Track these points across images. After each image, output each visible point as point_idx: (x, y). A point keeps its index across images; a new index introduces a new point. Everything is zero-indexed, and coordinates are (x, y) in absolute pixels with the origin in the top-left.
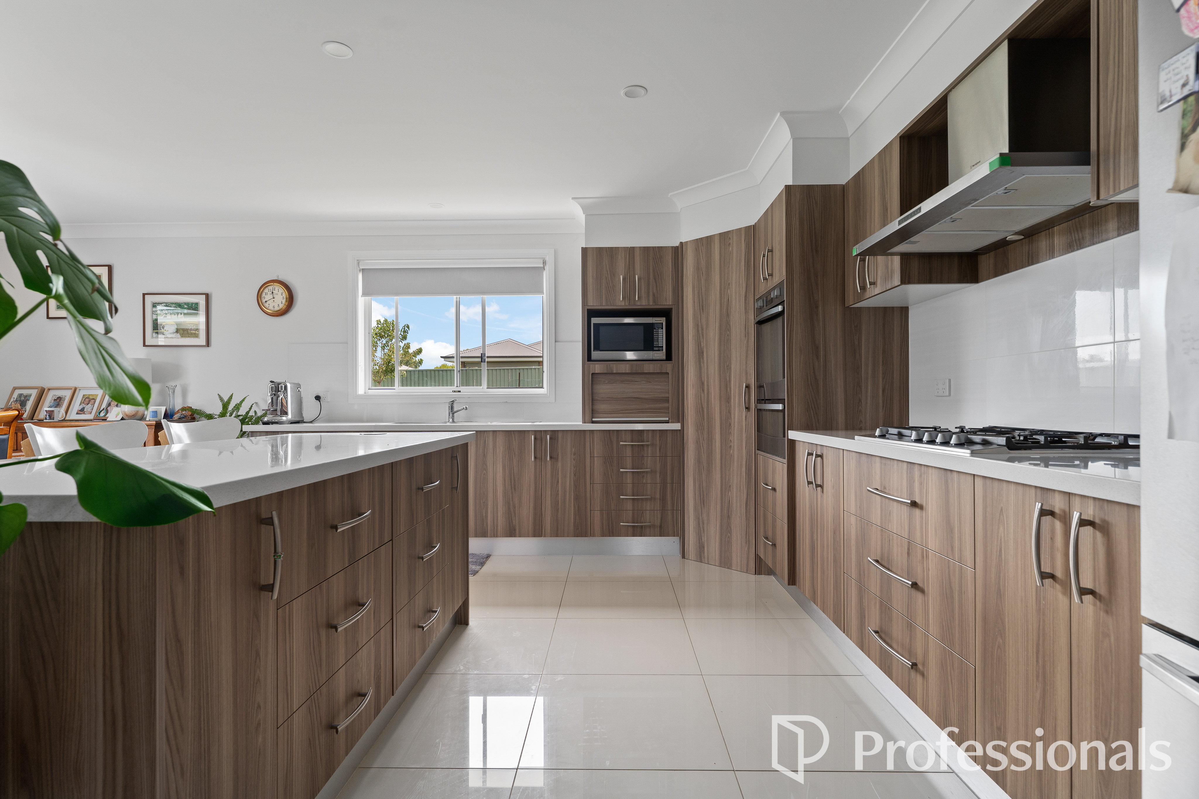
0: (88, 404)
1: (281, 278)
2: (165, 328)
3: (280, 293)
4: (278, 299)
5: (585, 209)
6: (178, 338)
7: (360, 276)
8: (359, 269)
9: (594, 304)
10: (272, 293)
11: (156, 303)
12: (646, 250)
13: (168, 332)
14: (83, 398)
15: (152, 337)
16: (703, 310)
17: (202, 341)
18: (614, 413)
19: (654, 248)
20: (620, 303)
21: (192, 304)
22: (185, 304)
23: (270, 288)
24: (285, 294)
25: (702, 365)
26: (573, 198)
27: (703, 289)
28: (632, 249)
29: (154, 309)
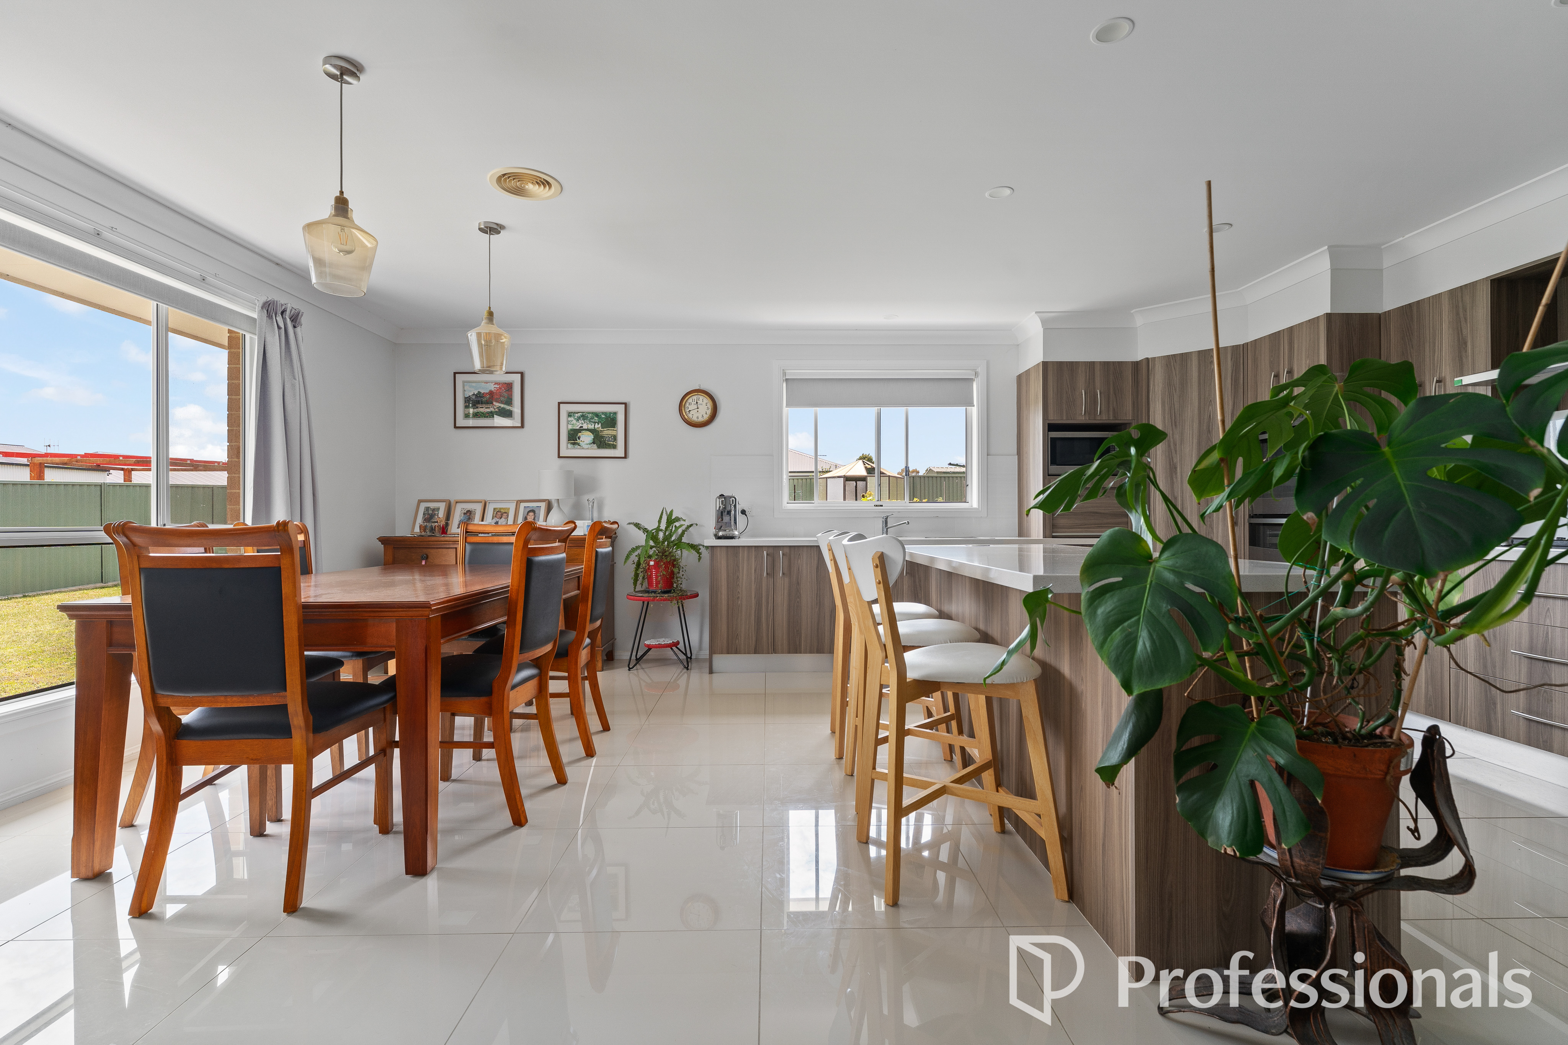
0: (501, 518)
1: (703, 387)
2: (581, 439)
3: (704, 404)
4: (700, 409)
5: (1044, 322)
6: (595, 449)
7: (785, 385)
8: (784, 379)
9: (1055, 419)
10: (697, 403)
11: (572, 413)
12: (1106, 365)
13: (585, 443)
14: (494, 511)
15: (567, 448)
16: (1176, 425)
17: (620, 452)
18: (1073, 528)
19: (1114, 363)
20: (1081, 418)
21: (610, 413)
22: (603, 413)
23: (695, 397)
24: (710, 404)
25: (1175, 480)
26: (1036, 312)
27: (1177, 406)
28: (1092, 364)
29: (570, 419)
